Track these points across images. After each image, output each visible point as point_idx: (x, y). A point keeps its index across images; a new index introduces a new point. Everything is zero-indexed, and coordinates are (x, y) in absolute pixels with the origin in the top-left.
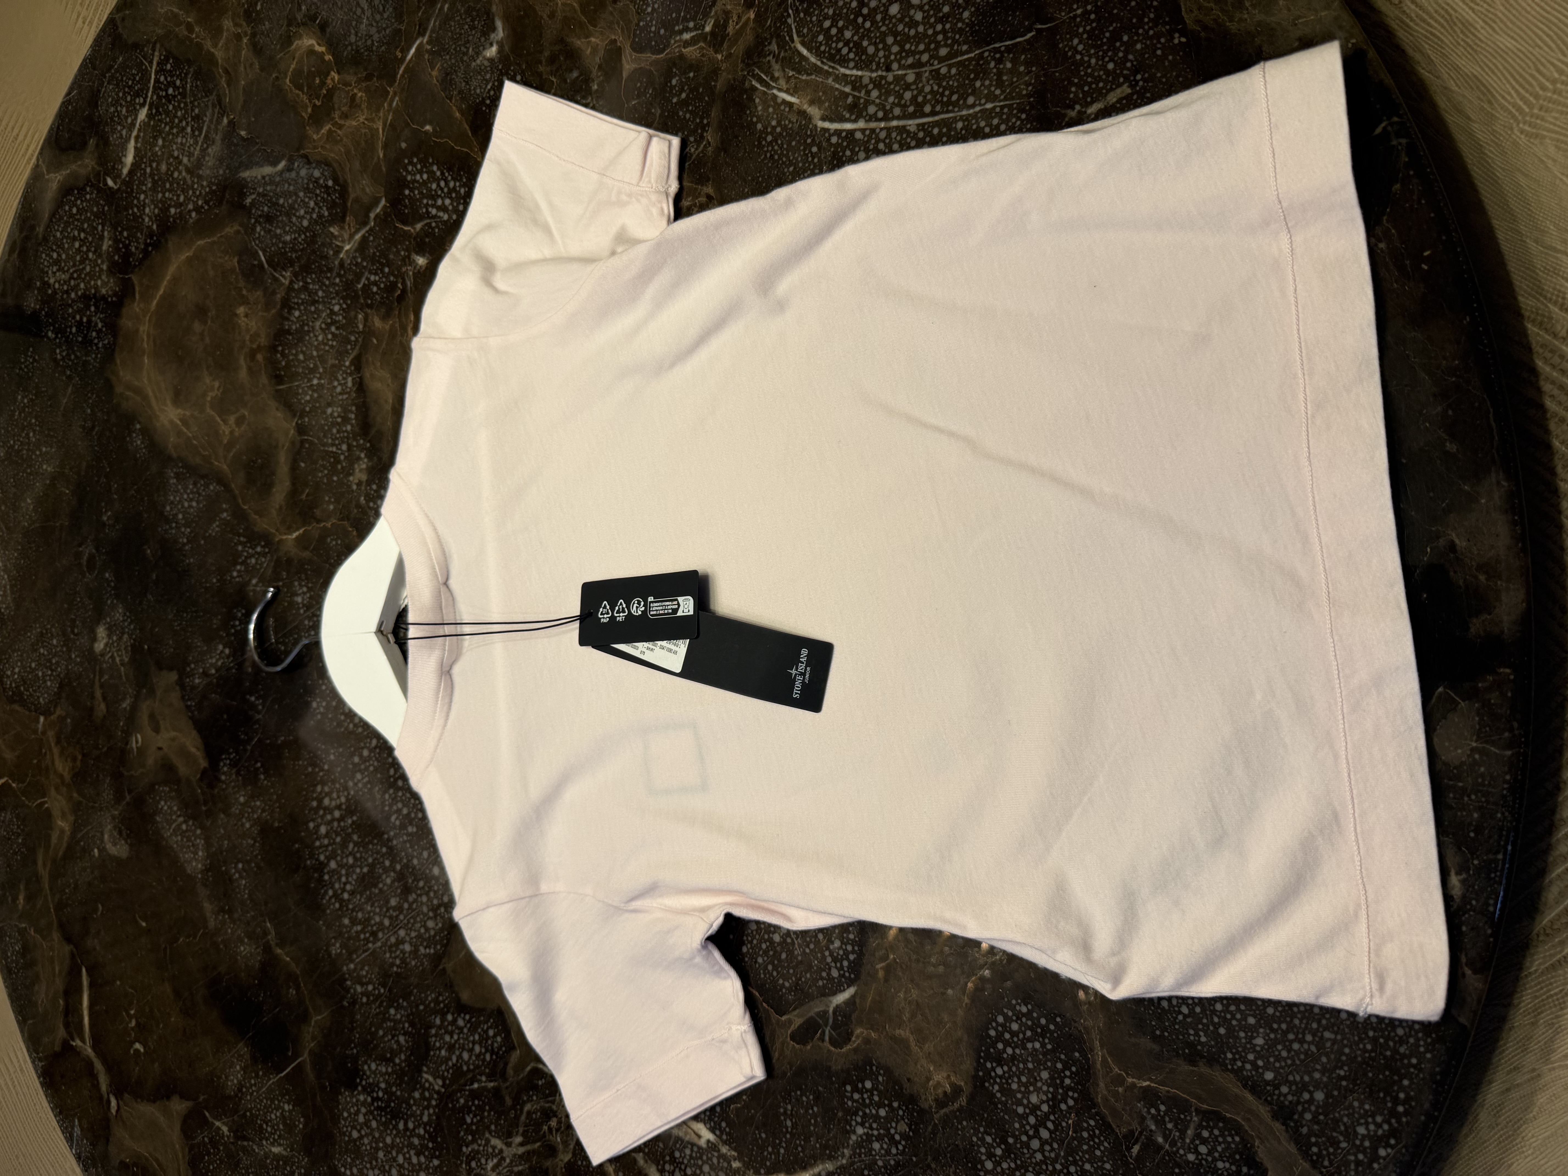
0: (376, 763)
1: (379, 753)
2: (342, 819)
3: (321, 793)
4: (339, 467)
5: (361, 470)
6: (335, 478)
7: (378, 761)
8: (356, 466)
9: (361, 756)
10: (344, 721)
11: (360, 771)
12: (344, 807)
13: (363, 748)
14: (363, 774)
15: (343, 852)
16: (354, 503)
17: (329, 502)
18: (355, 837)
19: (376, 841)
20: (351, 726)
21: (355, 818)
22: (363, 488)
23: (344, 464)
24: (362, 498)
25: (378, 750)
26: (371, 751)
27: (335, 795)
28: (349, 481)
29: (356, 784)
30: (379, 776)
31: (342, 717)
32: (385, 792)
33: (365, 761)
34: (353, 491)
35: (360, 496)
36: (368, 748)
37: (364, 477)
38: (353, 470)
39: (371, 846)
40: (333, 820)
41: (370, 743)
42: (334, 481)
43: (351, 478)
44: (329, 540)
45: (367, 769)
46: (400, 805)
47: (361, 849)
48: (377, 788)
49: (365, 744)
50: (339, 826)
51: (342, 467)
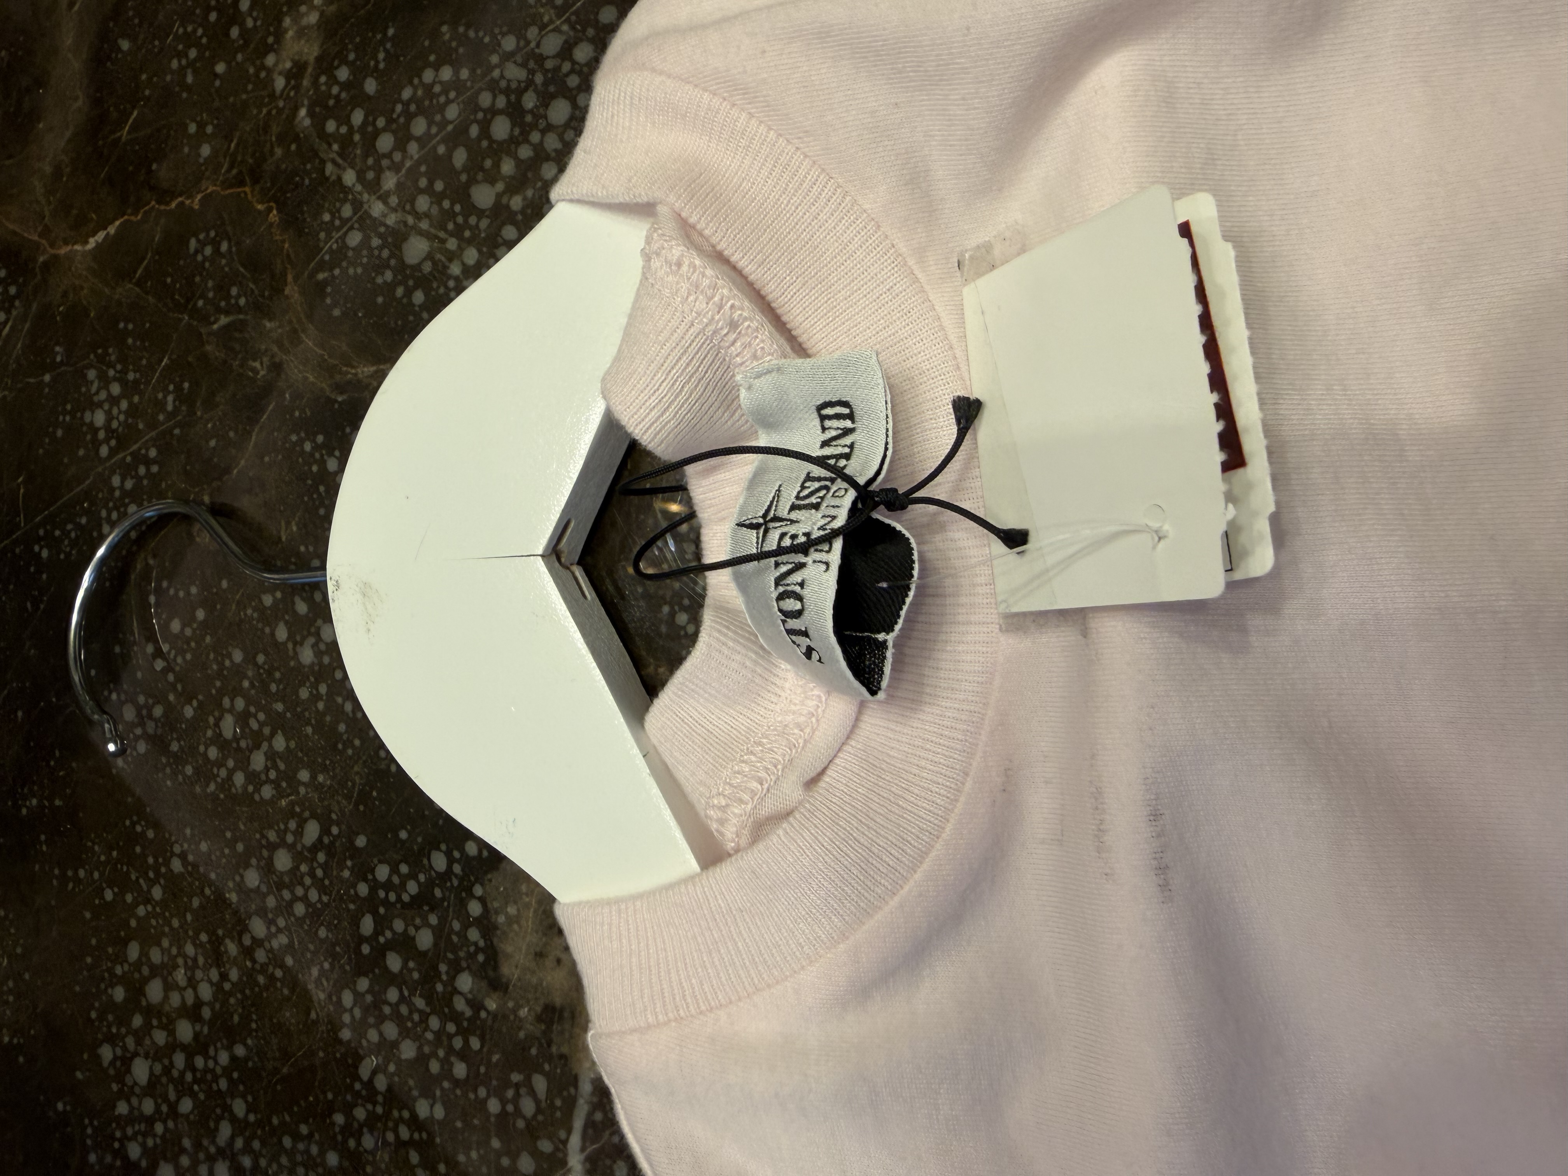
0: (314, 895)
1: (325, 867)
2: (200, 1046)
3: (137, 965)
4: (235, 32)
5: (301, 33)
6: (220, 68)
7: (323, 890)
8: (287, 21)
9: (268, 868)
10: (220, 764)
11: (262, 912)
12: (206, 1013)
13: (273, 847)
14: (271, 922)
15: (198, 1145)
16: (275, 129)
17: (201, 137)
18: (239, 1108)
19: (304, 1129)
20: (239, 779)
21: (240, 1051)
22: (306, 83)
23: (250, 23)
24: (303, 112)
25: (321, 857)
26: (298, 857)
27: (180, 976)
28: (263, 67)
29: (248, 952)
30: (322, 933)
31: (213, 753)
32: (338, 988)
33: (280, 886)
34: (272, 96)
35: (296, 109)
36: (291, 847)
37: (311, 51)
38: (279, 35)
39: (287, 1142)
40: (174, 1046)
41: (299, 833)
42: (216, 75)
43: (270, 60)
44: (193, 243)
45: (286, 908)
46: (391, 1030)
47: (256, 1145)
48: (315, 972)
49: (282, 834)
50: (190, 1066)
51: (244, 33)
